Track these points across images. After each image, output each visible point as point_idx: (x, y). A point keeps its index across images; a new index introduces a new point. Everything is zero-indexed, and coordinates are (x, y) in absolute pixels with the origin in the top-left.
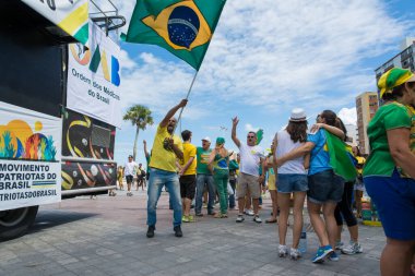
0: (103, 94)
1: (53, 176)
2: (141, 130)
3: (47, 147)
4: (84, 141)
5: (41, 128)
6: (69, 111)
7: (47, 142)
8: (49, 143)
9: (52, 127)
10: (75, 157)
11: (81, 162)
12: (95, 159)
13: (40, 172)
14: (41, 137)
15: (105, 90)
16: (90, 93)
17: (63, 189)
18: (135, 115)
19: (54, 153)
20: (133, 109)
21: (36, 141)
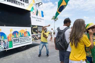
0: (39, 20)
1: (30, 39)
4: (36, 31)
5: (27, 30)
6: (32, 25)
7: (28, 32)
8: (28, 33)
9: (29, 29)
10: (34, 34)
11: (36, 35)
12: (39, 34)
13: (27, 38)
14: (27, 32)
15: (40, 19)
16: (37, 20)
17: (32, 41)
18: (54, 18)
19: (30, 34)
21: (26, 33)
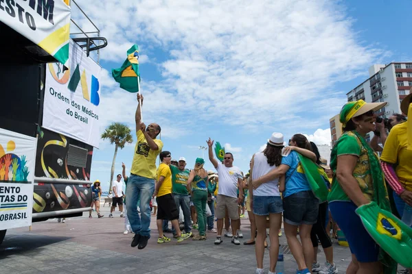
0: (81, 113)
1: (24, 198)
2: (119, 148)
3: (19, 168)
4: (59, 161)
5: (14, 148)
6: (46, 131)
7: (19, 162)
8: (21, 163)
9: (26, 146)
10: (48, 178)
11: (55, 183)
12: (70, 180)
13: (10, 194)
14: (13, 157)
15: (84, 109)
16: (69, 112)
17: (34, 211)
18: (114, 133)
19: (26, 174)
20: (112, 128)
21: (8, 161)
